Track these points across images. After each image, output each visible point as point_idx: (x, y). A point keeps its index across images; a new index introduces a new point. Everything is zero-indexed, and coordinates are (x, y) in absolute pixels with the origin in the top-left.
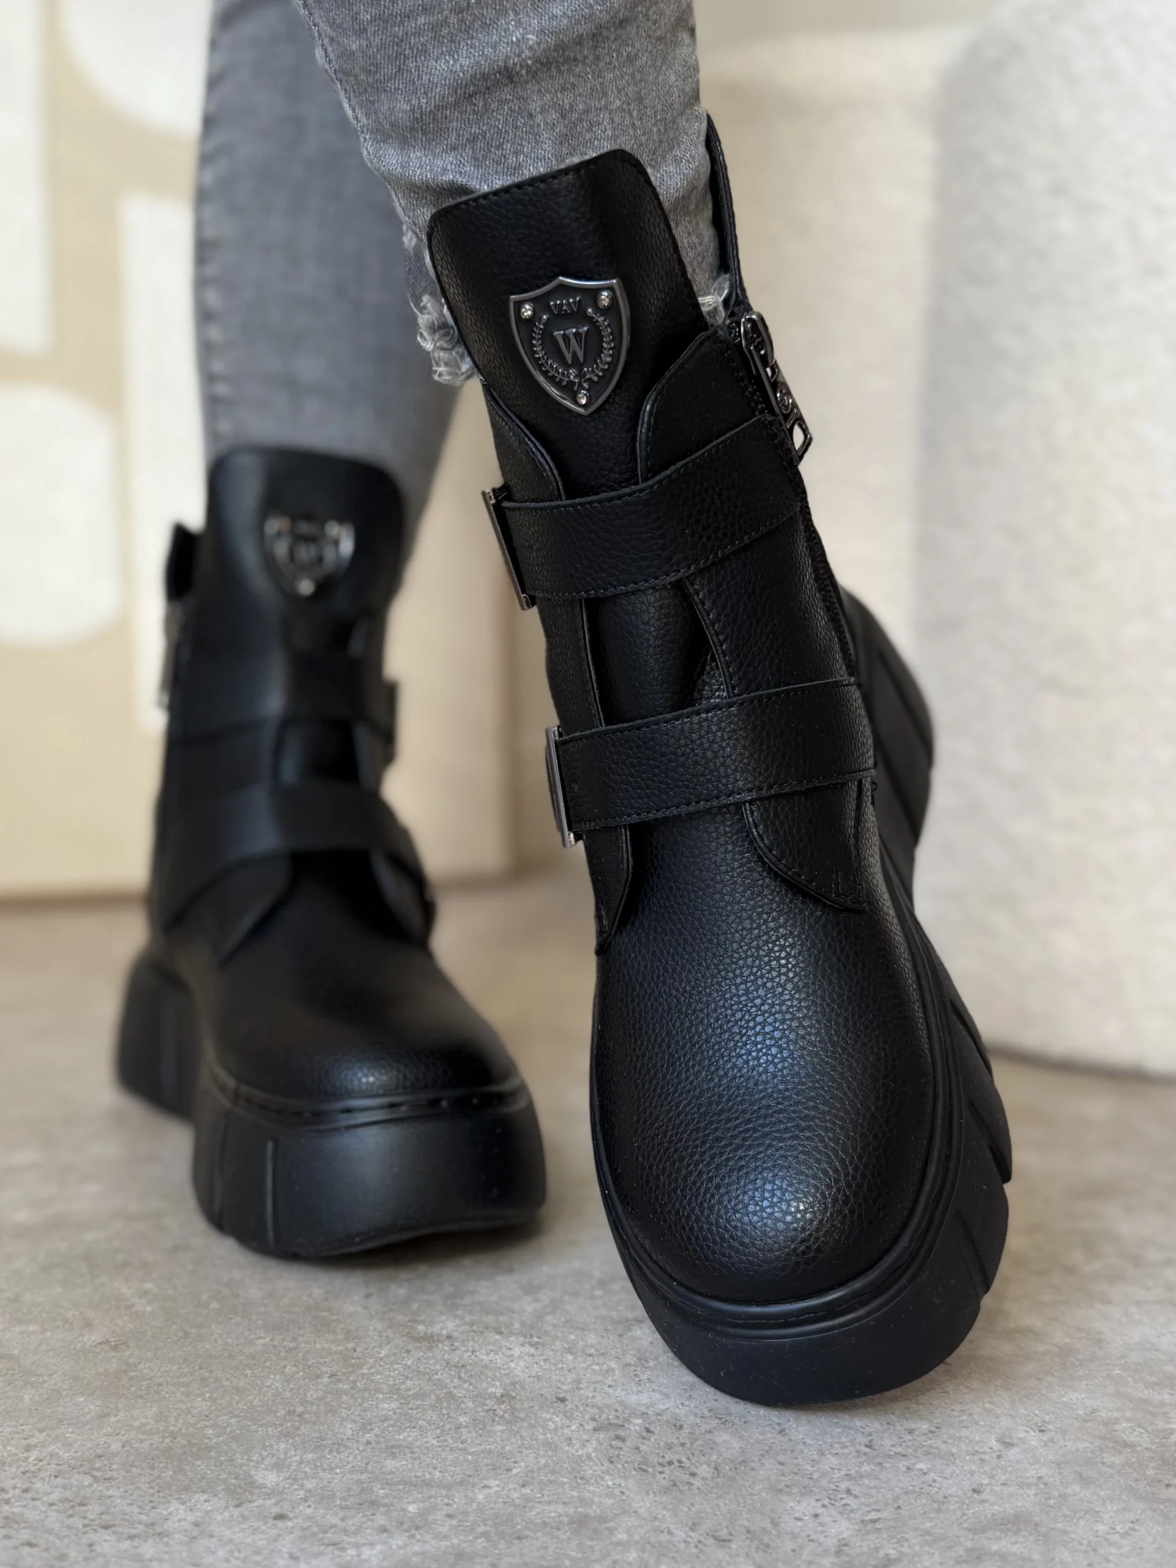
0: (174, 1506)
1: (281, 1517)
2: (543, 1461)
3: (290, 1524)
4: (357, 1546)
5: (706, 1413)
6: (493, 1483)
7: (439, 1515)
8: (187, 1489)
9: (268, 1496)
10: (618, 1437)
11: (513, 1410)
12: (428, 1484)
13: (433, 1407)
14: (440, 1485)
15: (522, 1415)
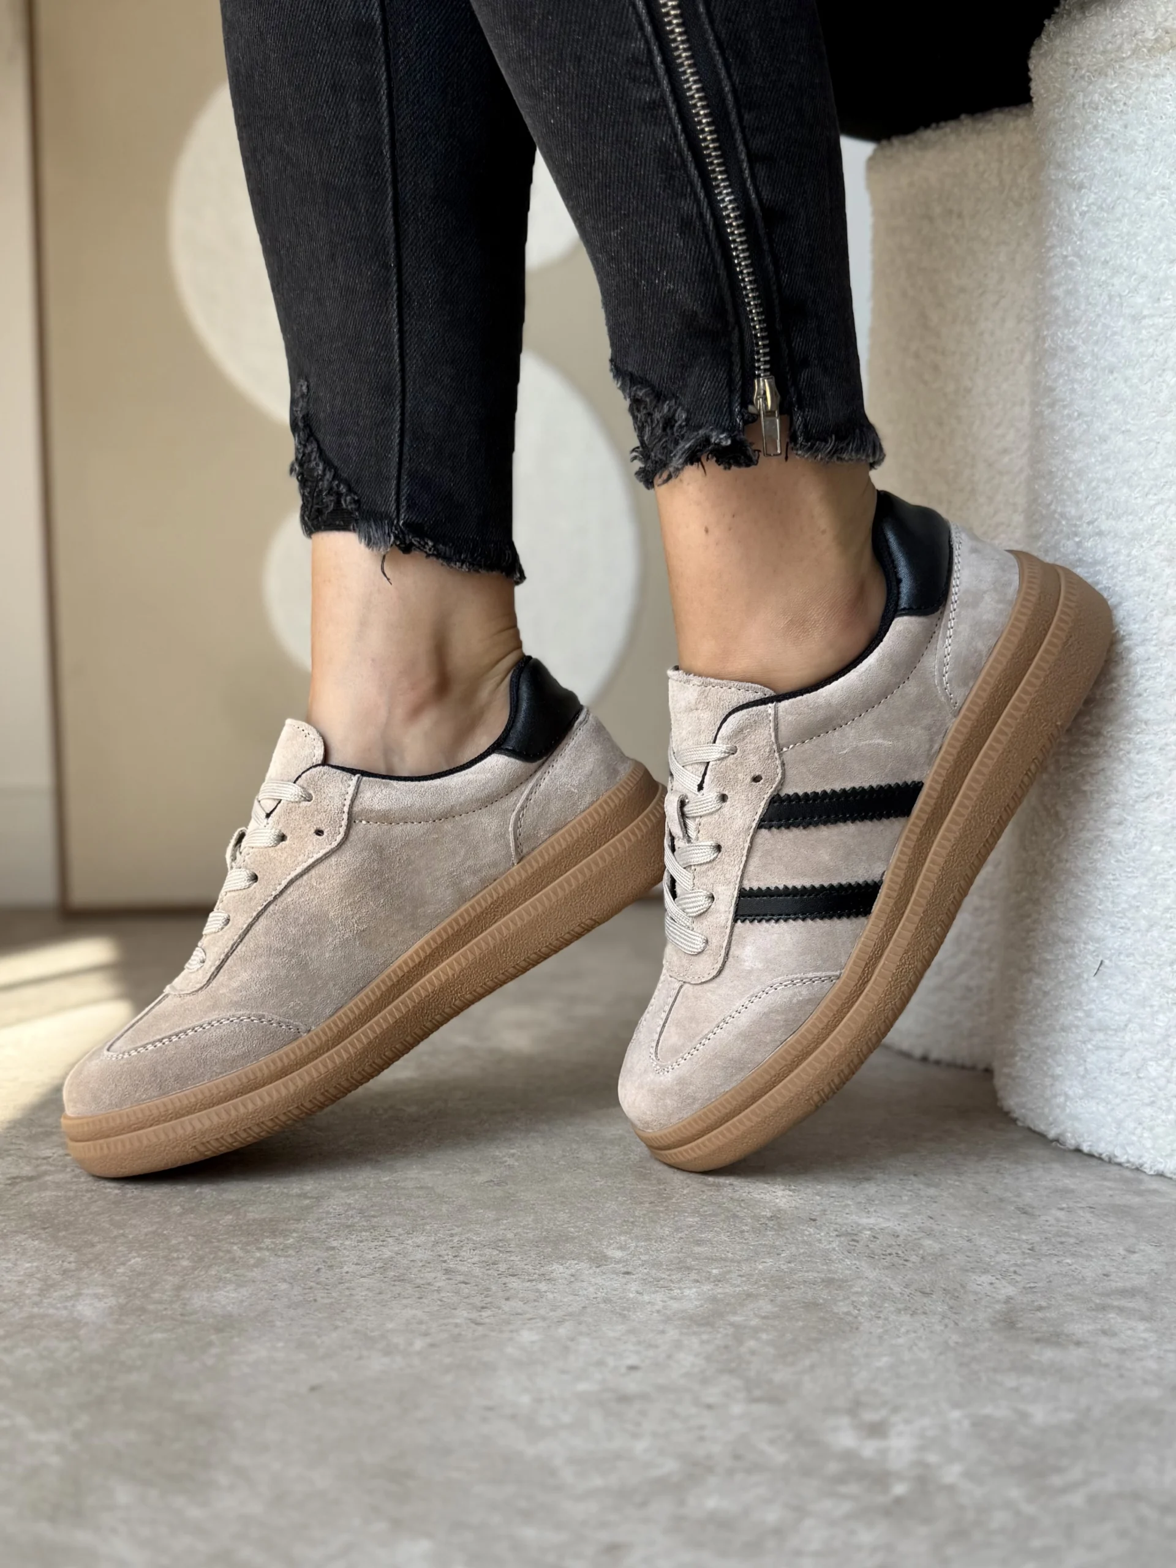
0: (555, 1266)
1: (628, 1273)
2: (802, 1251)
3: (634, 1277)
4: (680, 1288)
5: (916, 1229)
6: (770, 1262)
7: (734, 1275)
8: (562, 1258)
9: (618, 1262)
10: (853, 1240)
11: (779, 1224)
12: (725, 1260)
13: (724, 1221)
14: (732, 1261)
15: (786, 1227)
